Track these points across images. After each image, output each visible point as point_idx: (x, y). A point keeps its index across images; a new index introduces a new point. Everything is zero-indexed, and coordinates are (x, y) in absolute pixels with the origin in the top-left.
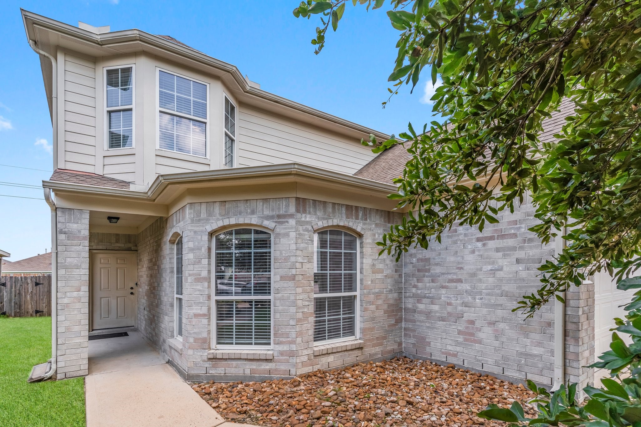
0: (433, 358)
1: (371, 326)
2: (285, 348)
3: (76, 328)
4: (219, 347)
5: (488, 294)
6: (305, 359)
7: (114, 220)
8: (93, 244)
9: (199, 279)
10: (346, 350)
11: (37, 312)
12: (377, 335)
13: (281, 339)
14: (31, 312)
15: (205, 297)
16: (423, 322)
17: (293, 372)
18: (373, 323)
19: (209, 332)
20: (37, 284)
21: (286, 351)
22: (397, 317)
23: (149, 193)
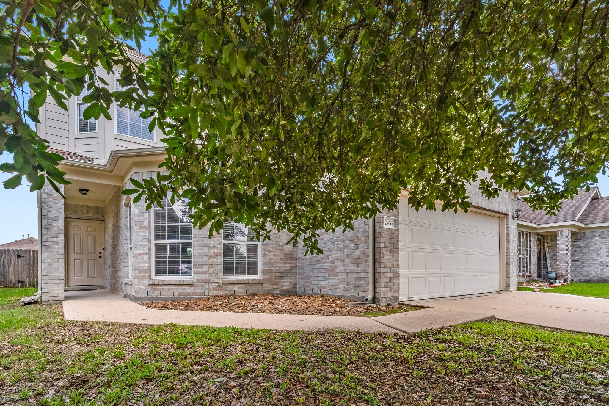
0: (314, 292)
1: (270, 268)
2: (201, 276)
3: (56, 265)
4: (157, 277)
5: (341, 241)
6: (216, 285)
7: (85, 192)
8: (67, 213)
9: (142, 228)
10: (249, 283)
11: (19, 282)
12: (275, 276)
13: (198, 270)
14: (14, 282)
15: (147, 241)
16: (308, 267)
17: (206, 294)
18: (271, 267)
19: (150, 266)
20: (19, 257)
21: (202, 279)
22: (292, 265)
23: (108, 166)
